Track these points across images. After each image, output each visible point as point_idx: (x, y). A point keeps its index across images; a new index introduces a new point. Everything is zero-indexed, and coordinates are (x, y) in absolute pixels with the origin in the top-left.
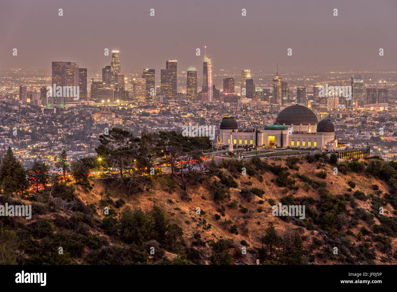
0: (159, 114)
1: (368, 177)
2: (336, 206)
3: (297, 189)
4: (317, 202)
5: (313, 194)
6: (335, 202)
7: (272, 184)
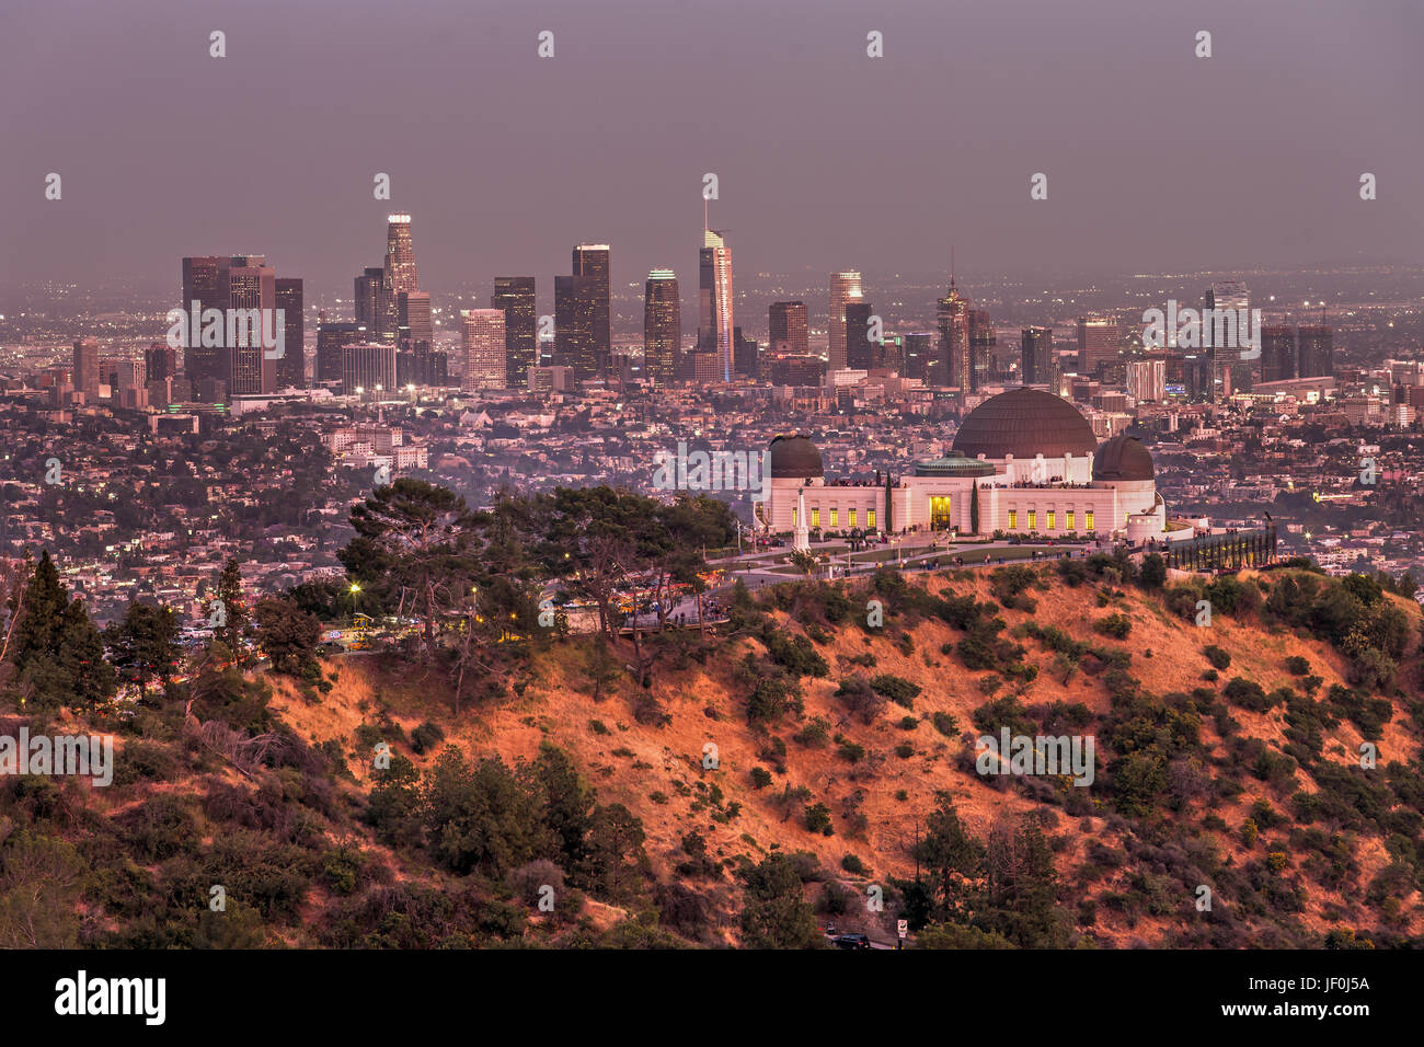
0: (554, 430)
1: (1273, 632)
2: (1165, 732)
3: (1030, 675)
4: (1101, 718)
5: (1085, 693)
6: (1161, 718)
7: (945, 660)
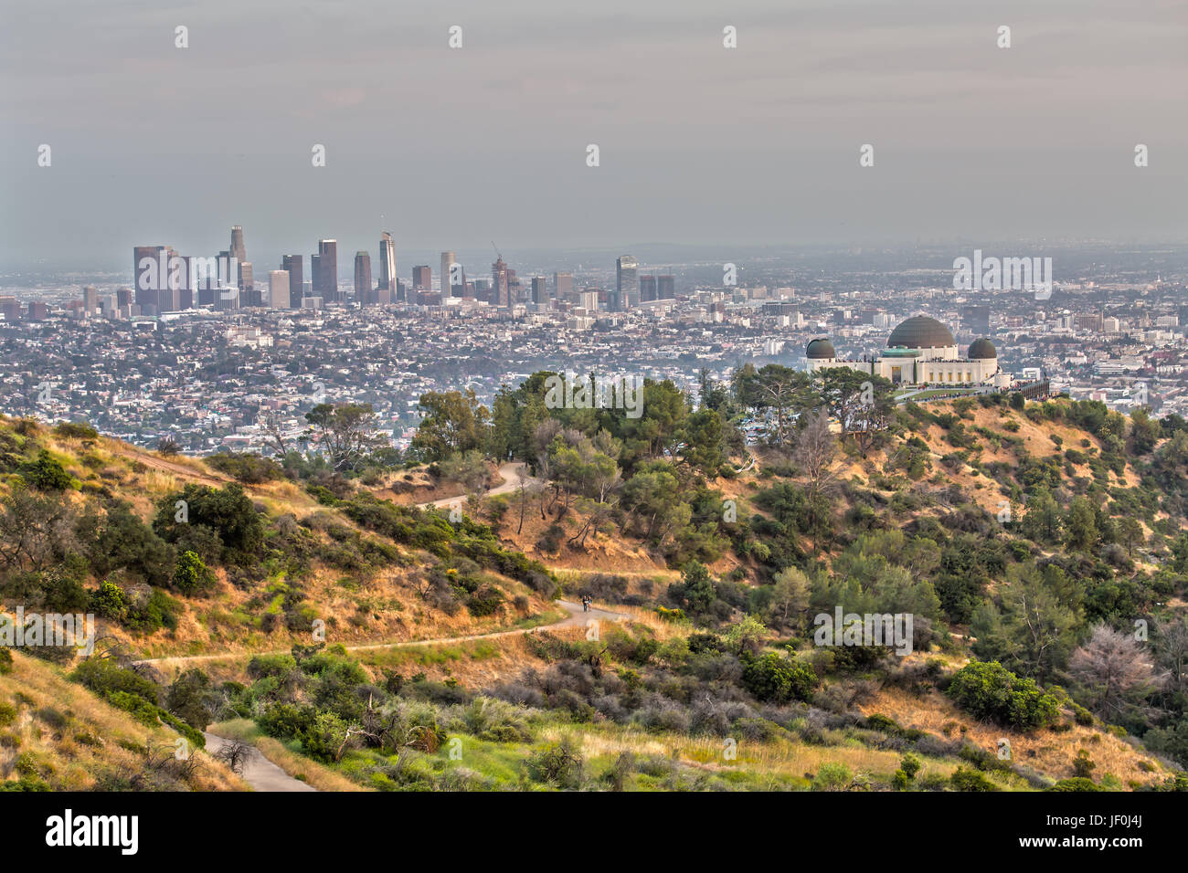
2: (1048, 475)
3: (980, 449)
4: (1015, 469)
5: (1002, 457)
6: (1043, 468)
7: (943, 443)
